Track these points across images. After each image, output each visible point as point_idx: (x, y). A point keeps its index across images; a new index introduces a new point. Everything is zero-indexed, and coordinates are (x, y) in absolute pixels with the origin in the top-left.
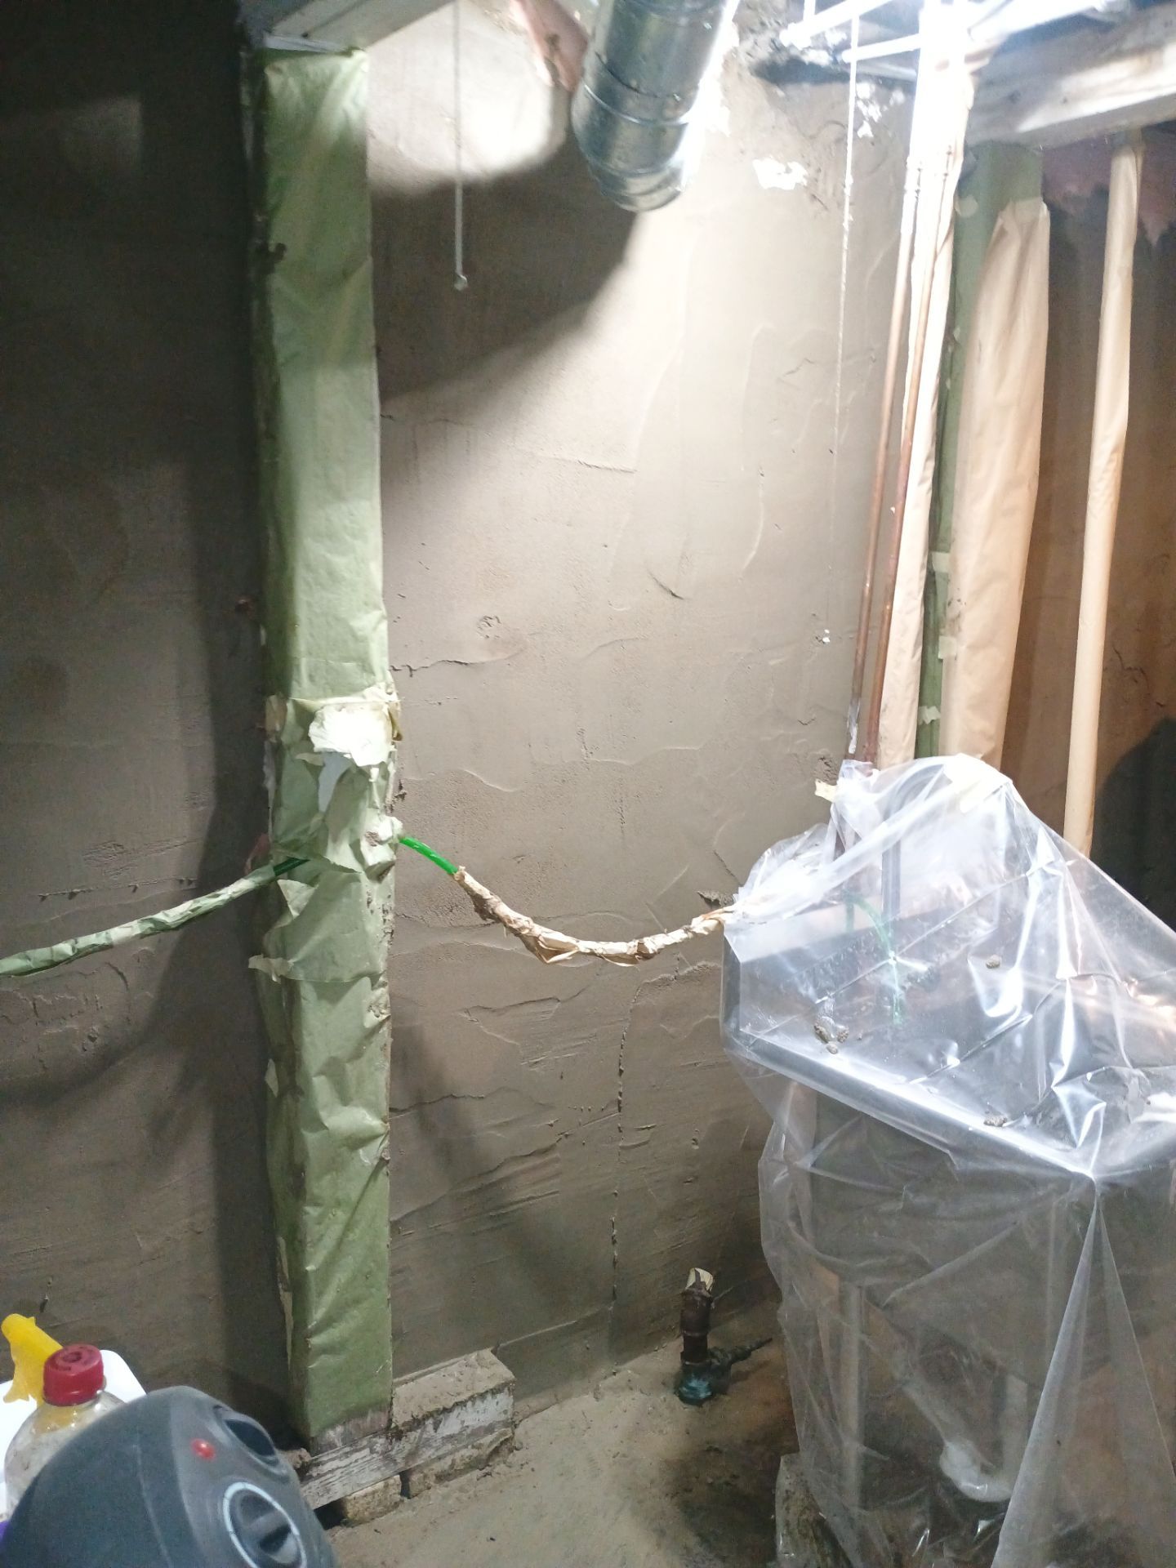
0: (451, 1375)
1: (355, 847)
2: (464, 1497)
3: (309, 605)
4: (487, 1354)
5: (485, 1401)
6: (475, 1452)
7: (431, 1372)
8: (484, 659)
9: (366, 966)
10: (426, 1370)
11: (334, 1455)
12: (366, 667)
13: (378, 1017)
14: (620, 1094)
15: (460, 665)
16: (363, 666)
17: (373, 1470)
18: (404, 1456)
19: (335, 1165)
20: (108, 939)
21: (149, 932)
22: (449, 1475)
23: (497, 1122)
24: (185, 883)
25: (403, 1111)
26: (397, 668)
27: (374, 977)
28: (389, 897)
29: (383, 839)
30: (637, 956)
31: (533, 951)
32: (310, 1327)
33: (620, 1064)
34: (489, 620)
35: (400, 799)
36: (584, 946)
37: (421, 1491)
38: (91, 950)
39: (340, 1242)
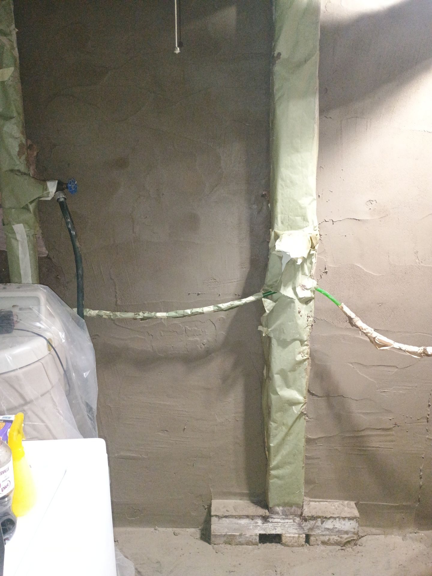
0: (334, 506)
1: (294, 289)
2: (330, 554)
3: (282, 194)
4: (353, 503)
5: (345, 521)
6: (339, 539)
7: (327, 502)
8: (368, 218)
9: (297, 336)
10: (324, 500)
11: (278, 517)
12: (305, 219)
13: (303, 357)
14: (429, 415)
15: (356, 220)
16: (304, 219)
17: (294, 529)
18: (308, 528)
19: (283, 410)
20: (203, 310)
21: (216, 310)
22: (327, 543)
23: (364, 411)
24: (237, 295)
25: (319, 397)
26: (326, 220)
27: (302, 342)
28: (311, 311)
29: (308, 288)
30: (422, 354)
31: (373, 343)
32: (270, 466)
33: (429, 402)
34: (371, 202)
35: (325, 274)
36: (397, 345)
37: (315, 545)
38: (196, 313)
39: (284, 439)
